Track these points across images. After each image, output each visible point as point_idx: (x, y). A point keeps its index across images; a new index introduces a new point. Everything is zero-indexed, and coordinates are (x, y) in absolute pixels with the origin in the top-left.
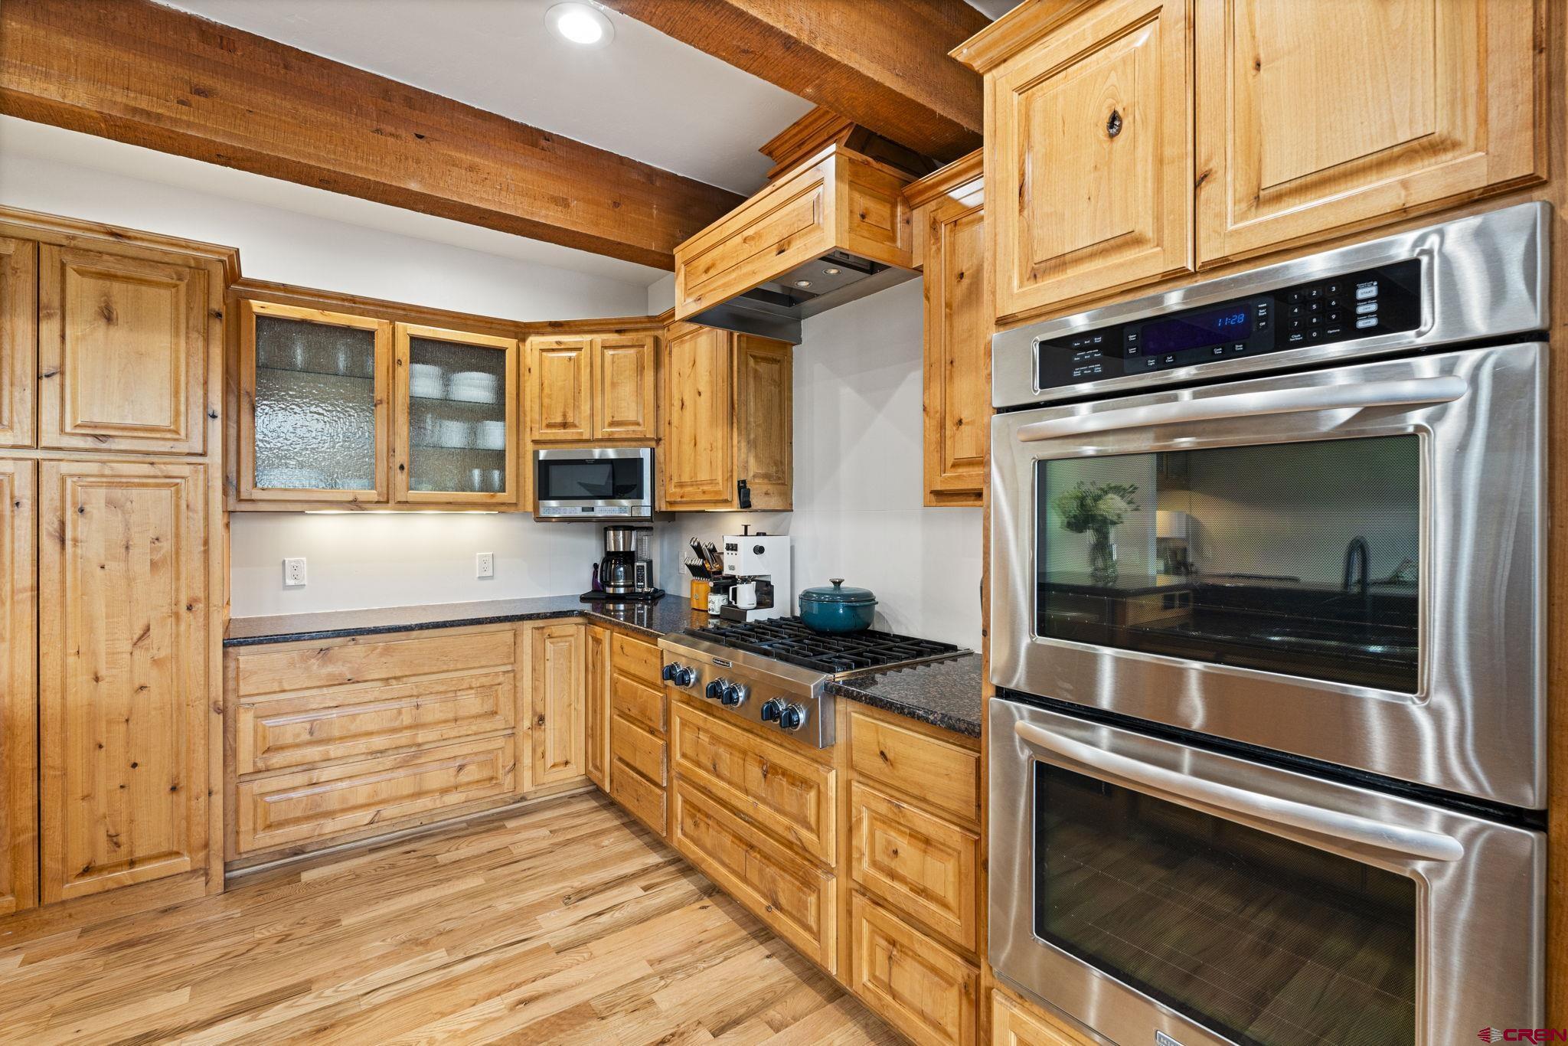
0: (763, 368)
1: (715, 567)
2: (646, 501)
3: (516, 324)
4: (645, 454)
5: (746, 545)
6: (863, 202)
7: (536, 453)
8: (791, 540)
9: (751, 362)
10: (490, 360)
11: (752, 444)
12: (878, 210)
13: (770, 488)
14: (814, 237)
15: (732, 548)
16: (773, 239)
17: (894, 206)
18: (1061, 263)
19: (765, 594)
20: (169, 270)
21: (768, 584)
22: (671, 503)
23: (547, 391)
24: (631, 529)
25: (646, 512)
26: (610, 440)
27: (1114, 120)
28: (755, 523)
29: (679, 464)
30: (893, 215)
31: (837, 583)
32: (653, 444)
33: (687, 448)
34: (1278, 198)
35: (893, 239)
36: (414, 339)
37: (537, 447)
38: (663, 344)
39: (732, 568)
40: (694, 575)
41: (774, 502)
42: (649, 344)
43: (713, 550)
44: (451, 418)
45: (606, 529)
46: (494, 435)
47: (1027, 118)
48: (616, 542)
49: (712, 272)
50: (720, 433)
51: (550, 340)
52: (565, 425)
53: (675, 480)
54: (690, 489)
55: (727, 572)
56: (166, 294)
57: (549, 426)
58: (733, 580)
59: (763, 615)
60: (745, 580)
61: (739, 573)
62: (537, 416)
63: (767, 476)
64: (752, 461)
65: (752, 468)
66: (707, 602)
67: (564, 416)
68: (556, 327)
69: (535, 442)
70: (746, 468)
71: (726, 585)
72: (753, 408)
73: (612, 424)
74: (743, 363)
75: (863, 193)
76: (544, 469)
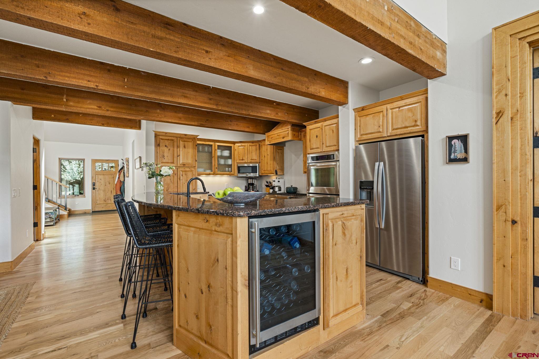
0: (279, 151)
1: (271, 185)
2: (258, 173)
3: (233, 142)
4: (257, 165)
5: (277, 180)
6: (294, 133)
7: (237, 165)
8: (284, 180)
9: (277, 150)
10: (229, 148)
11: (277, 164)
12: (297, 134)
13: (281, 171)
14: (288, 138)
15: (274, 181)
16: (282, 136)
17: (299, 132)
18: (313, 149)
19: (280, 189)
20: (191, 139)
21: (280, 187)
22: (262, 174)
23: (239, 154)
24: (253, 179)
25: (258, 176)
26: (251, 163)
27: (317, 136)
28: (278, 177)
29: (264, 167)
30: (299, 134)
31: (292, 186)
32: (259, 163)
33: (266, 164)
34: (327, 147)
35: (299, 137)
36: (218, 146)
37: (238, 164)
38: (261, 146)
39: (274, 185)
40: (266, 186)
41: (281, 174)
42: (258, 145)
43: (270, 182)
44: (222, 159)
45: (248, 179)
46: (230, 162)
47: (310, 133)
48: (250, 181)
49: (272, 139)
50: (272, 162)
51: (240, 144)
52: (242, 160)
53: (263, 170)
54: (266, 171)
55: (273, 185)
56: (191, 143)
57: (240, 160)
58: (274, 187)
59: (280, 192)
60: (276, 186)
61: (275, 185)
62: (237, 158)
63: (280, 169)
64: (277, 166)
65: (277, 168)
66: (269, 191)
67: (242, 158)
68: (241, 142)
69: (237, 163)
70: (276, 168)
71: (273, 188)
72: (277, 158)
73: (251, 160)
74: (276, 150)
75: (294, 132)
76: (239, 168)
